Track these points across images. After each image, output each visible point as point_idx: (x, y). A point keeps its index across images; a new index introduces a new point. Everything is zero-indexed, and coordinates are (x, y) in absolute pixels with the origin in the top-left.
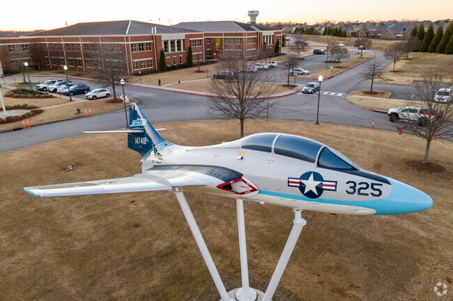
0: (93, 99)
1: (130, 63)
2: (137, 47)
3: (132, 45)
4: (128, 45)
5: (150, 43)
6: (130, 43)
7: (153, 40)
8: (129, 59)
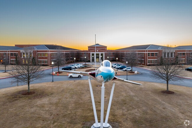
0: (125, 71)
1: (147, 60)
2: (151, 55)
3: (148, 53)
4: (146, 53)
5: (157, 53)
6: (147, 53)
7: (158, 52)
8: (147, 59)
